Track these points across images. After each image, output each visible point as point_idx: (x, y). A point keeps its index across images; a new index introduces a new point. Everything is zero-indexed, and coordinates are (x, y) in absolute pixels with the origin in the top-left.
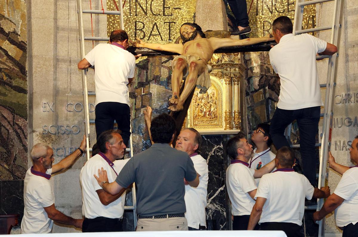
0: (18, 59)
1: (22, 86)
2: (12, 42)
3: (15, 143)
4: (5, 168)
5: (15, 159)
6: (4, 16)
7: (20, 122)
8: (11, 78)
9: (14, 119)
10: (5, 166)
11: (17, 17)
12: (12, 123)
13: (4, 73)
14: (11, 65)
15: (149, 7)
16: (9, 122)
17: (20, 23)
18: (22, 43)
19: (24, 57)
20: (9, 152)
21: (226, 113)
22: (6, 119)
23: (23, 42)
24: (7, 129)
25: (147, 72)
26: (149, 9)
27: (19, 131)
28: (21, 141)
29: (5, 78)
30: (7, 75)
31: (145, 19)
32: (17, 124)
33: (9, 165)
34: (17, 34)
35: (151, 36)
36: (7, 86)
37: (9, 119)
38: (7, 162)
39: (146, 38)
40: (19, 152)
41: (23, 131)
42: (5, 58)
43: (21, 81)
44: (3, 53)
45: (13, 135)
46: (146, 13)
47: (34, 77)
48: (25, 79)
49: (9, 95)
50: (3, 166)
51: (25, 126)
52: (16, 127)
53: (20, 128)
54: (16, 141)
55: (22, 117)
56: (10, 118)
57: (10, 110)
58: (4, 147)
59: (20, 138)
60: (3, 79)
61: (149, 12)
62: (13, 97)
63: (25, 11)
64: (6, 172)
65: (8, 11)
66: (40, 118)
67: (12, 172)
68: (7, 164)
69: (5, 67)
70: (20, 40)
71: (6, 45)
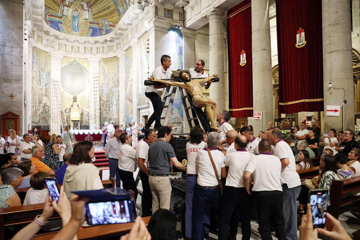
5: (48, 123)
13: (47, 111)
19: (49, 109)
27: (48, 119)
36: (47, 113)
46: (65, 103)
48: (49, 112)
55: (49, 117)
63: (49, 102)
66: (52, 117)
71: (47, 107)
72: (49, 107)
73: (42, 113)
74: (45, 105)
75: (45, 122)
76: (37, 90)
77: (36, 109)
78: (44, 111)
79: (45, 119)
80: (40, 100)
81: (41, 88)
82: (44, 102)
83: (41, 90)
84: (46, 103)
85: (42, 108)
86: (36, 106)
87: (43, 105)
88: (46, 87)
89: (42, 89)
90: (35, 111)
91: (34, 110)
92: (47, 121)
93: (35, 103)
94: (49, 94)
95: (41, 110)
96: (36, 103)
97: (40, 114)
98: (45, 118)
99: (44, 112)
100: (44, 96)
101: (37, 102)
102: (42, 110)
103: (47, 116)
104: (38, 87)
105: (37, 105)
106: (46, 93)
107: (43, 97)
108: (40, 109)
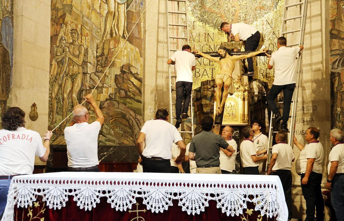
0: (138, 86)
1: (140, 99)
2: (136, 78)
3: (136, 127)
4: (131, 140)
5: (136, 135)
6: (132, 66)
7: (139, 117)
8: (134, 96)
9: (135, 116)
10: (131, 138)
11: (138, 66)
12: (134, 118)
13: (132, 93)
14: (135, 89)
15: (202, 61)
16: (133, 117)
17: (140, 69)
18: (140, 79)
19: (141, 85)
20: (133, 132)
21: (241, 115)
22: (132, 115)
23: (141, 78)
24: (132, 121)
25: (200, 94)
26: (202, 62)
27: (138, 122)
28: (139, 127)
29: (132, 96)
30: (133, 94)
31: (200, 67)
32: (137, 118)
33: (133, 138)
34: (138, 74)
35: (203, 76)
36: (133, 100)
37: (133, 116)
38: (132, 137)
39: (201, 76)
40: (137, 132)
41: (140, 122)
42: (132, 85)
43: (139, 97)
44: (131, 84)
45: (135, 124)
46: (201, 64)
47: (145, 95)
48: (141, 96)
49: (134, 104)
50: (130, 139)
51: (141, 119)
52: (137, 120)
53: (138, 120)
54: (136, 126)
55: (139, 115)
56: (134, 115)
57: (134, 111)
58: (130, 129)
59: (138, 125)
60: (131, 96)
61: (202, 63)
62: (135, 105)
63: (142, 63)
64: (132, 142)
65: (135, 63)
66: (148, 116)
67: (134, 142)
68: (132, 138)
69: (132, 90)
70: (139, 77)
71: (133, 79)
72: (140, 80)
73: (110, 99)
74: (123, 72)
75: (125, 132)
76: (93, 16)
77: (87, 84)
78: (123, 92)
79: (124, 122)
80: (102, 54)
81: (109, 13)
82: (121, 61)
83: (110, 18)
84: (129, 66)
85: (111, 82)
86: (85, 74)
87: (118, 72)
88: (133, 8)
90: (81, 91)
91: (77, 89)
92: (131, 127)
93: (80, 63)
94: (139, 32)
96: (85, 63)
97: (106, 105)
98: (124, 116)
99: (121, 98)
100: (122, 40)
101: (91, 58)
102: (111, 91)
103: (132, 113)
104: (97, 6)
105: (90, 69)
107: (118, 42)
108: (103, 87)
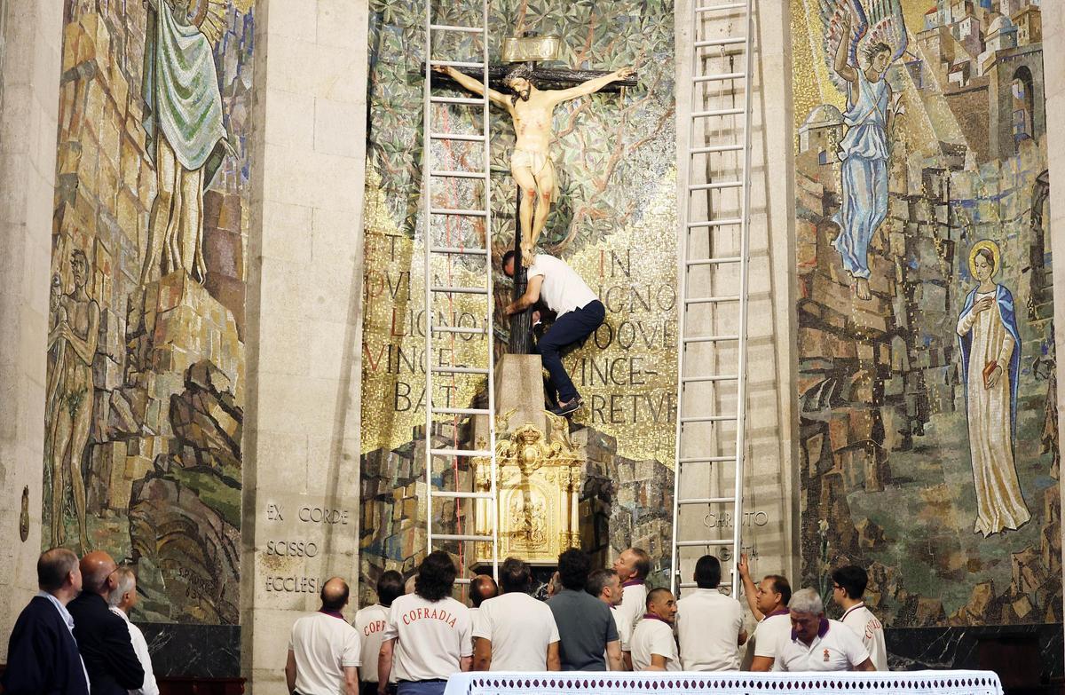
0: (231, 434)
1: (235, 477)
2: (225, 408)
3: (224, 566)
4: (211, 605)
5: (223, 593)
6: (216, 367)
7: (231, 533)
8: (221, 465)
9: (223, 529)
10: (211, 602)
11: (232, 369)
12: (220, 535)
13: (214, 455)
14: (221, 443)
15: (418, 360)
16: (217, 534)
17: (236, 378)
18: (237, 410)
19: (239, 430)
20: (216, 580)
22: (213, 528)
23: (239, 408)
24: (214, 544)
25: (411, 463)
26: (418, 364)
27: (229, 547)
28: (232, 565)
29: (214, 464)
30: (217, 459)
31: (412, 380)
32: (226, 536)
33: (215, 601)
34: (231, 395)
35: (420, 407)
36: (216, 477)
37: (216, 529)
38: (213, 596)
39: (412, 409)
40: (228, 582)
41: (234, 548)
42: (215, 431)
43: (233, 469)
44: (213, 425)
45: (221, 555)
46: (413, 371)
47: (258, 463)
48: (238, 466)
49: (218, 490)
50: (208, 602)
51: (237, 540)
52: (226, 541)
53: (230, 543)
54: (225, 564)
55: (234, 526)
56: (218, 528)
57: (218, 515)
58: (209, 572)
59: (230, 560)
60: (211, 465)
61: (418, 369)
62: (223, 494)
63: (244, 359)
64: (212, 612)
65: (222, 360)
66: (265, 530)
67: (219, 612)
68: (213, 598)
69: (215, 446)
70: (235, 405)
71: (217, 412)
72: (235, 414)
73: (157, 473)
74: (191, 387)
75: (196, 580)
76: (122, 207)
77: (104, 425)
78: (189, 450)
79: (193, 548)
80: (141, 330)
81: (159, 198)
82: (186, 353)
83: (162, 215)
84: (207, 368)
85: (159, 418)
86: (99, 391)
87: (179, 389)
88: (220, 186)
89: (168, 204)
90: (90, 446)
92: (211, 566)
93: (89, 356)
94: (237, 261)
95: (156, 446)
96: (100, 355)
97: (146, 492)
98: (191, 530)
99: (186, 470)
100: (189, 283)
101: (115, 346)
102: (160, 447)
103: (213, 519)
104: (131, 179)
105: (112, 380)
106: (207, 249)
107: (179, 291)
108: (139, 434)
